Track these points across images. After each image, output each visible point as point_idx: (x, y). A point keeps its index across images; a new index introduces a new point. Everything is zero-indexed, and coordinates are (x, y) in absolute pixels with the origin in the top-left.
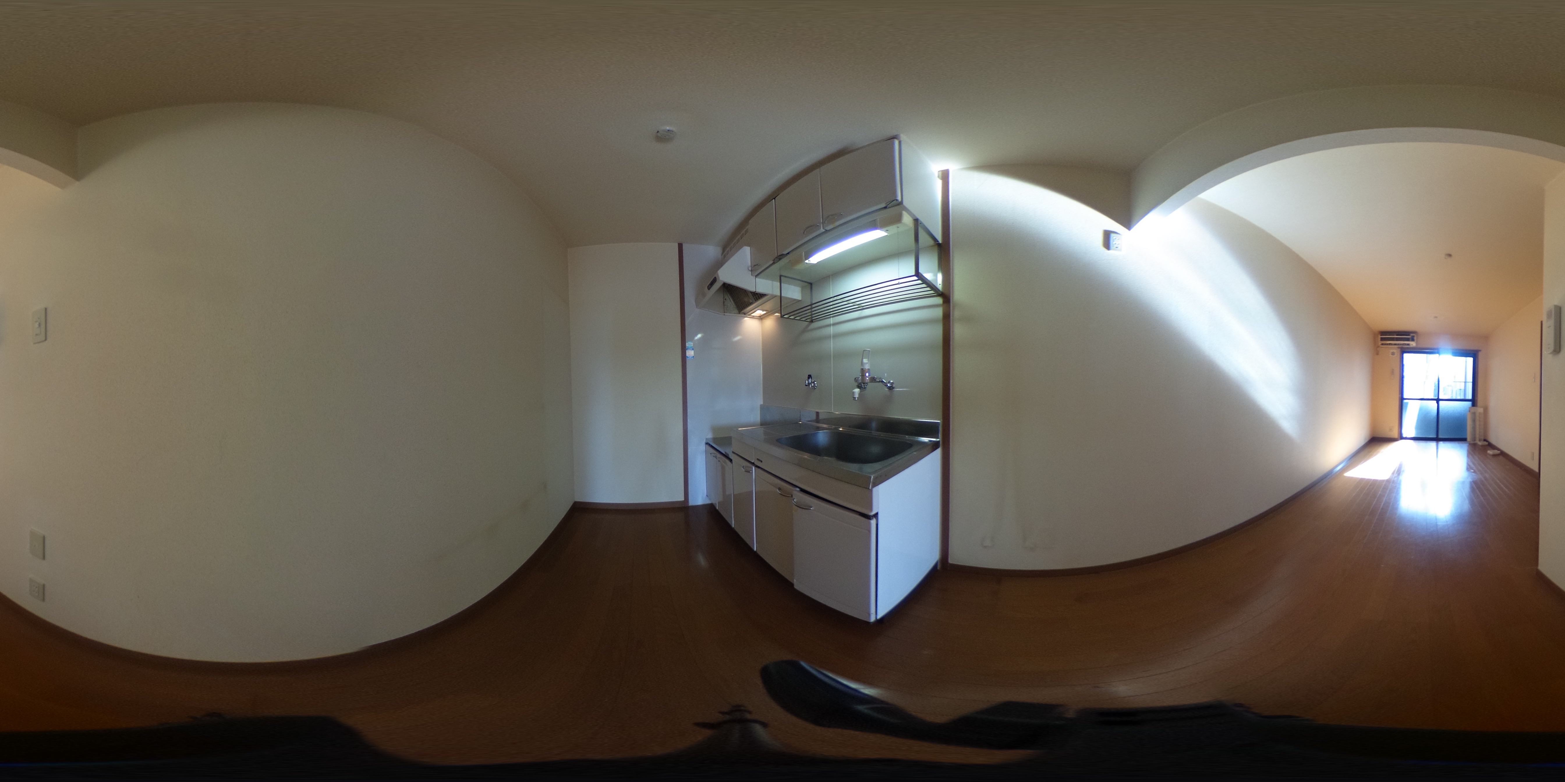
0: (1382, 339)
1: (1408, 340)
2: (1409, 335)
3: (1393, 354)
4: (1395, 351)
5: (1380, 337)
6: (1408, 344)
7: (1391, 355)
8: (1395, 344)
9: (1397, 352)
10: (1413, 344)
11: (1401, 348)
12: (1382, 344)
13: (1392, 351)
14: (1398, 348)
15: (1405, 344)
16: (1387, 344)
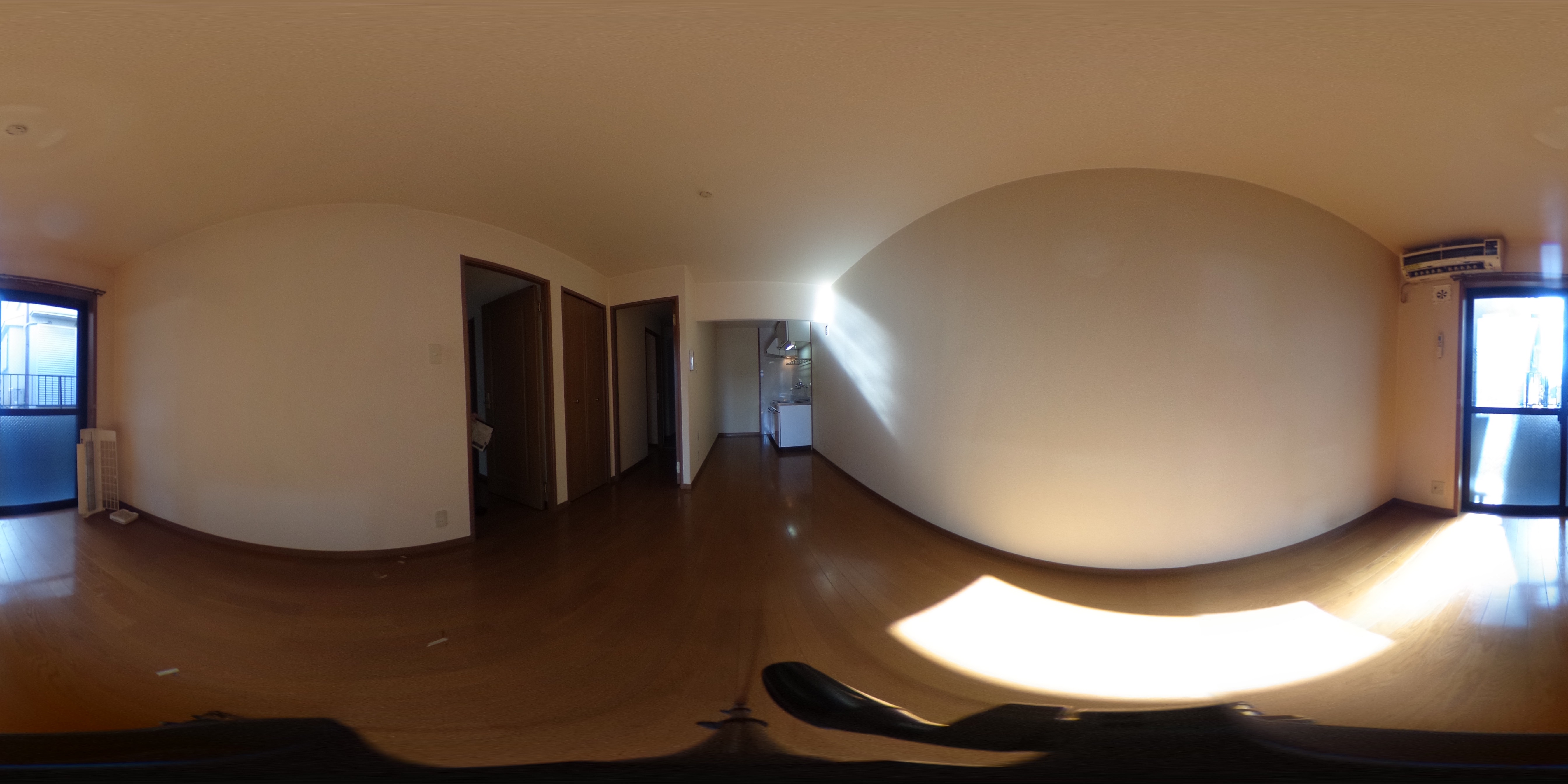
0: (1408, 261)
1: (1479, 252)
2: (1481, 241)
3: (1441, 295)
4: (1446, 287)
5: (1402, 257)
6: (1480, 265)
7: (1435, 299)
8: (1444, 269)
9: (1452, 289)
10: (1493, 262)
11: (1463, 279)
12: (1412, 274)
13: (1439, 288)
14: (1455, 278)
15: (1472, 266)
16: (1424, 272)
